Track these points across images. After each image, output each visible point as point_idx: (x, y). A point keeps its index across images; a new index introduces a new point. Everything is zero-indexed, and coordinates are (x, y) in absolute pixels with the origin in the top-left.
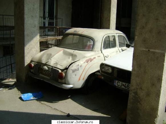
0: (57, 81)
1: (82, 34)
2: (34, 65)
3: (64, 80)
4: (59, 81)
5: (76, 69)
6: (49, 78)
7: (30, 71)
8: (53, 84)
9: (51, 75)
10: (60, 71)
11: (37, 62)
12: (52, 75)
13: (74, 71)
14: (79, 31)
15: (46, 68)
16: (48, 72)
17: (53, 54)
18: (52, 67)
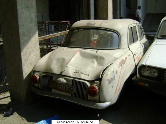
0: (85, 99)
1: (101, 26)
2: (39, 76)
3: (98, 96)
4: (89, 98)
5: (112, 78)
6: (70, 95)
7: (34, 86)
8: (80, 104)
9: (72, 90)
10: (88, 84)
11: (44, 73)
12: (74, 91)
13: (110, 81)
14: (95, 24)
15: (62, 80)
16: (66, 85)
17: (67, 58)
18: (72, 79)
